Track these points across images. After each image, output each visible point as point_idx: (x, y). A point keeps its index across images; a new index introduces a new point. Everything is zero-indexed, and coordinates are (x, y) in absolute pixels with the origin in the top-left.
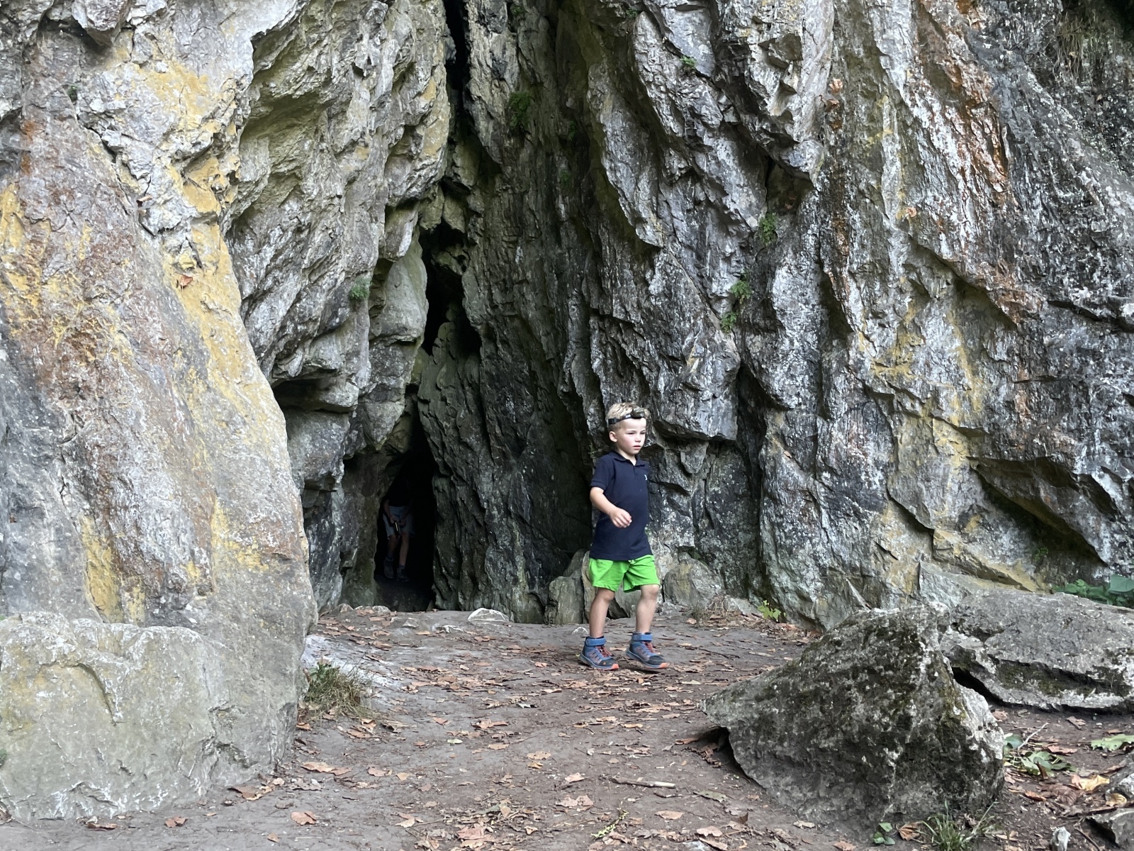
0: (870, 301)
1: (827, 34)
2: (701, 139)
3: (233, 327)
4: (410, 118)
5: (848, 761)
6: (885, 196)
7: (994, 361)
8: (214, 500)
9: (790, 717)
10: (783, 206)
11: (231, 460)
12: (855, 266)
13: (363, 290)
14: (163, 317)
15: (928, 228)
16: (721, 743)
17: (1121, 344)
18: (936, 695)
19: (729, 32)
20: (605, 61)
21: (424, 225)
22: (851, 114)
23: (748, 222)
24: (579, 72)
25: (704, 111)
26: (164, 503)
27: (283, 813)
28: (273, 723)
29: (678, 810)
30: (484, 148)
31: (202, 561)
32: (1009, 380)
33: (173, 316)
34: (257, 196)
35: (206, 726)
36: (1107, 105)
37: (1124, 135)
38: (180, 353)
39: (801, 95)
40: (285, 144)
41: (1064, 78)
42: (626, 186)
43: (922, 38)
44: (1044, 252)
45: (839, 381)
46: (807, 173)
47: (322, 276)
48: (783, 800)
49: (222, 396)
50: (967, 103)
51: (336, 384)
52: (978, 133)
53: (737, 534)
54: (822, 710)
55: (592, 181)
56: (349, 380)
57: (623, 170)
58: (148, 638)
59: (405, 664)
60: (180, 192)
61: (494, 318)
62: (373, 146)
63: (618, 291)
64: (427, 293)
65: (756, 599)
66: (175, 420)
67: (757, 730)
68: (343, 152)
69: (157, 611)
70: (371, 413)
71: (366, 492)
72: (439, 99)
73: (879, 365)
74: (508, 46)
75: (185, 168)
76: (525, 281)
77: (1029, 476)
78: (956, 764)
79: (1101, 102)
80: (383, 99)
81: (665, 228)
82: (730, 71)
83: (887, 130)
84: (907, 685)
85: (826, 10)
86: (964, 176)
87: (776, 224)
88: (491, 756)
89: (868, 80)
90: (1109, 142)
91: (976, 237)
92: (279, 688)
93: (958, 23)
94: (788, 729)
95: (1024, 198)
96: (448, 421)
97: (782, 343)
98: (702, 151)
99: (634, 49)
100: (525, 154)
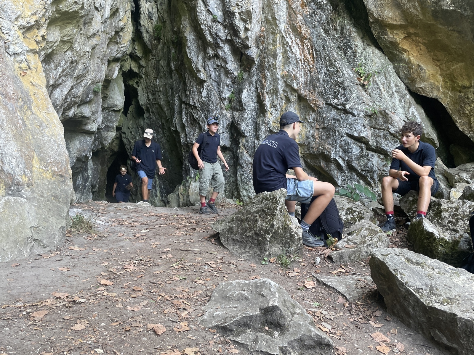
0: (272, 102)
1: (260, 12)
2: (219, 44)
3: (43, 92)
4: (117, 28)
5: (255, 239)
6: (277, 67)
7: (309, 122)
8: (34, 154)
9: (238, 227)
10: (246, 69)
11: (41, 140)
12: (268, 90)
13: (99, 89)
14: (14, 86)
15: (290, 78)
16: (217, 237)
17: (346, 117)
18: (282, 217)
19: (228, 8)
20: (187, 15)
21: (124, 70)
22: (267, 39)
23: (234, 73)
24: (178, 19)
25: (220, 34)
26: (13, 153)
27: (58, 262)
28: (56, 233)
29: (201, 257)
30: (145, 43)
31: (29, 175)
32: (313, 128)
33: (18, 85)
34: (55, 48)
35: (29, 233)
36: (344, 42)
37: (349, 51)
38: (21, 99)
39: (251, 31)
40: (66, 30)
41: (332, 32)
42: (194, 59)
43: (290, 16)
44: (324, 87)
45: (262, 128)
46: (253, 58)
47: (82, 81)
48: (235, 253)
49: (38, 116)
50: (303, 38)
51: (89, 123)
52: (306, 48)
53: (230, 178)
54: (248, 224)
55: (183, 57)
56: (94, 121)
57: (193, 53)
58: (5, 200)
59: (111, 218)
60: (22, 40)
61: (149, 104)
62: (102, 37)
63: (191, 95)
64: (124, 93)
65: (235, 199)
66: (18, 123)
67: (228, 232)
68: (90, 37)
69: (10, 192)
70: (103, 135)
71: (102, 164)
72: (128, 23)
73: (275, 123)
74: (154, 7)
75: (24, 32)
76: (160, 91)
77: (318, 159)
78: (288, 239)
79: (342, 40)
80: (106, 20)
81: (207, 74)
82: (229, 21)
83: (278, 45)
84: (274, 214)
85: (260, 3)
86: (301, 62)
87: (243, 75)
88: (139, 244)
89: (273, 28)
90: (344, 53)
91: (305, 82)
92: (59, 221)
93: (301, 11)
94: (238, 231)
95: (319, 70)
96: (133, 140)
97: (245, 115)
98: (220, 48)
99: (197, 11)
100: (160, 47)
